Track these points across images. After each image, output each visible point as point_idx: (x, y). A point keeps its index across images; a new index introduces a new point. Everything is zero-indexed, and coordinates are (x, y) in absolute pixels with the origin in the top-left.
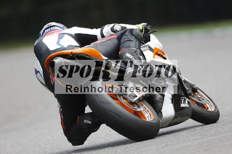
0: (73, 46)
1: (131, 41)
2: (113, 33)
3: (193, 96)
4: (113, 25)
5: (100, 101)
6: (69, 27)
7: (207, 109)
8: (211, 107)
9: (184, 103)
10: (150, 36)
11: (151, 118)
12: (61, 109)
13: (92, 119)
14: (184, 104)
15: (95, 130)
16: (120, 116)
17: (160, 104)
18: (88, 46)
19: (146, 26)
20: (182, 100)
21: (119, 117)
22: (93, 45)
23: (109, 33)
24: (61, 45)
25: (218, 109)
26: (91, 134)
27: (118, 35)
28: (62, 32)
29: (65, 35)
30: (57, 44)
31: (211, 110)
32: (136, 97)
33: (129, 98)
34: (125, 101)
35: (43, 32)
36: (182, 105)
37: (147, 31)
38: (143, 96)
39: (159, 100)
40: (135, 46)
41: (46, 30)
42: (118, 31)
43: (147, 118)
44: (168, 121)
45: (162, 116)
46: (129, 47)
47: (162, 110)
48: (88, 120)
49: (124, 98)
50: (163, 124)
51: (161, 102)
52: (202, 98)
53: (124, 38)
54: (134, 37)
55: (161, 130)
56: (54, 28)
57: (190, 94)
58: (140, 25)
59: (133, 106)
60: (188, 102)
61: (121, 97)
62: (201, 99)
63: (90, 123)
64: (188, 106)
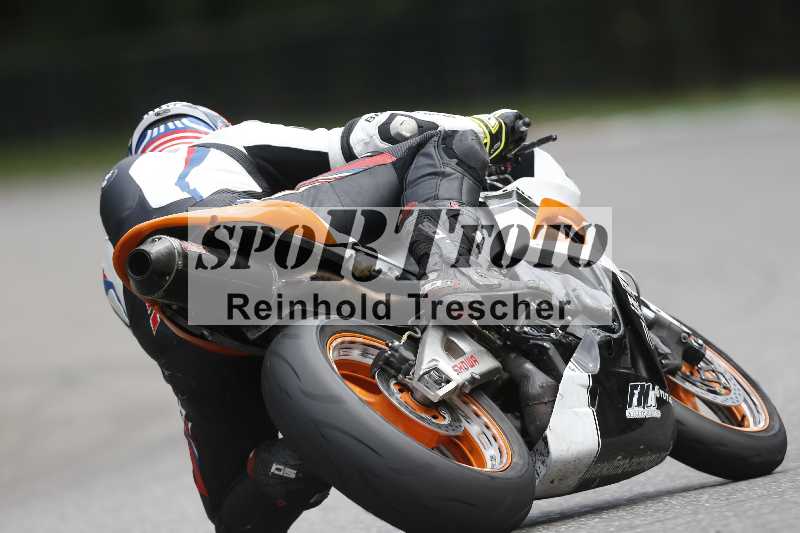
0: (234, 192)
1: (444, 175)
2: (385, 145)
3: (686, 378)
4: (387, 114)
5: (303, 392)
6: (234, 118)
7: (741, 424)
8: (756, 414)
9: (639, 404)
10: (532, 156)
11: (501, 462)
12: (190, 425)
13: (298, 462)
14: (641, 409)
15: (312, 501)
16: (374, 451)
17: (542, 408)
18: (287, 192)
19: (512, 118)
20: (633, 395)
21: (370, 451)
22: (303, 189)
23: (371, 145)
24: (192, 188)
25: (784, 421)
26: (302, 516)
27: (400, 154)
28: (205, 140)
29: (212, 150)
30: (176, 184)
31: (756, 429)
32: (448, 381)
33: (420, 387)
34: (405, 397)
35: (141, 136)
36: (633, 412)
37: (517, 137)
38: (472, 380)
39: (539, 395)
40: (456, 194)
41: (149, 132)
42: (406, 139)
43: (489, 464)
44: (572, 473)
45: (548, 452)
46: (436, 198)
47: (548, 432)
48: (286, 465)
49: (404, 388)
50: (552, 482)
51: (546, 400)
52: (723, 380)
53: (420, 164)
54: (456, 160)
55: (539, 507)
56: (177, 123)
57: (674, 371)
58: (492, 115)
59: (435, 417)
60: (660, 402)
61: (393, 383)
62: (718, 388)
63: (293, 476)
64: (657, 414)
